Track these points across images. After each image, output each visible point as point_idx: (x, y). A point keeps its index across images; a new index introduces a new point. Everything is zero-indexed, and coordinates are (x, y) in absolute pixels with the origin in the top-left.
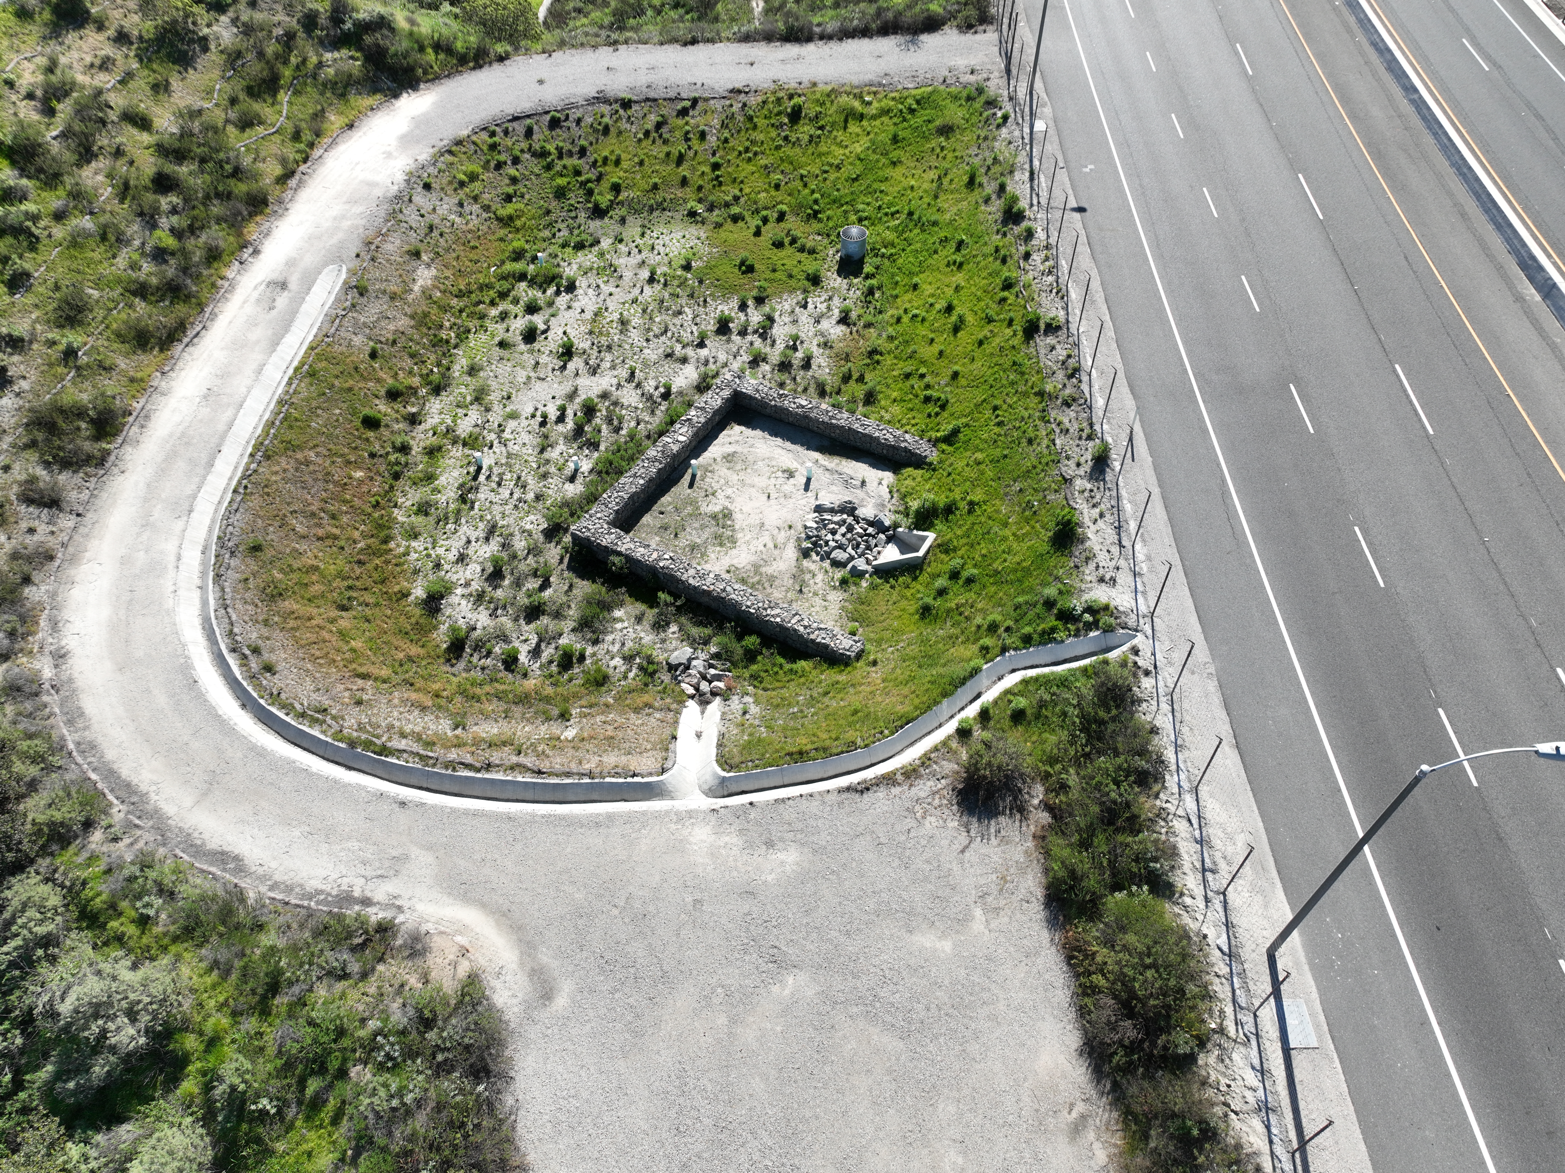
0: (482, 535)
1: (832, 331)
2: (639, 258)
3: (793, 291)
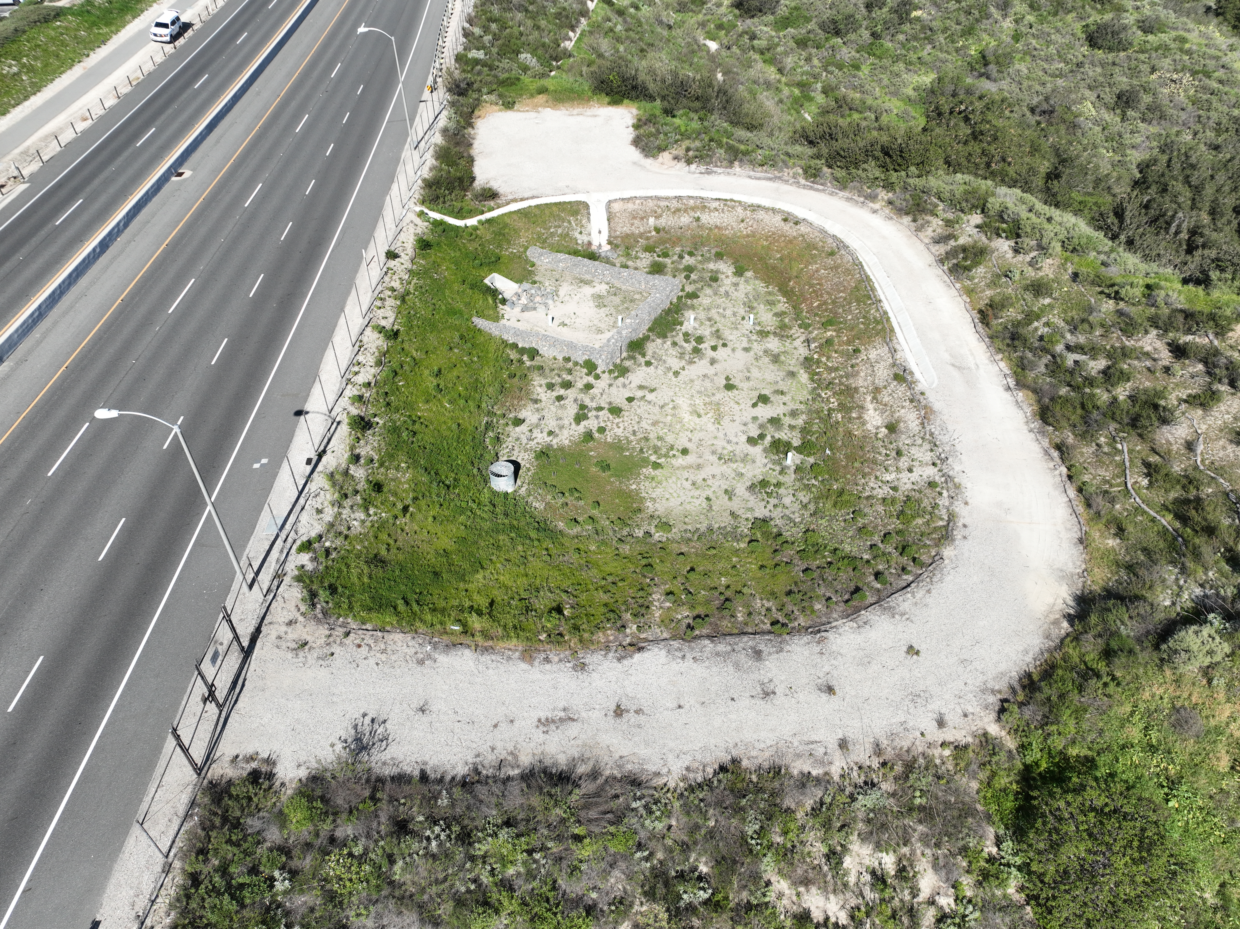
0: (730, 294)
1: (530, 413)
2: (702, 474)
3: (561, 449)
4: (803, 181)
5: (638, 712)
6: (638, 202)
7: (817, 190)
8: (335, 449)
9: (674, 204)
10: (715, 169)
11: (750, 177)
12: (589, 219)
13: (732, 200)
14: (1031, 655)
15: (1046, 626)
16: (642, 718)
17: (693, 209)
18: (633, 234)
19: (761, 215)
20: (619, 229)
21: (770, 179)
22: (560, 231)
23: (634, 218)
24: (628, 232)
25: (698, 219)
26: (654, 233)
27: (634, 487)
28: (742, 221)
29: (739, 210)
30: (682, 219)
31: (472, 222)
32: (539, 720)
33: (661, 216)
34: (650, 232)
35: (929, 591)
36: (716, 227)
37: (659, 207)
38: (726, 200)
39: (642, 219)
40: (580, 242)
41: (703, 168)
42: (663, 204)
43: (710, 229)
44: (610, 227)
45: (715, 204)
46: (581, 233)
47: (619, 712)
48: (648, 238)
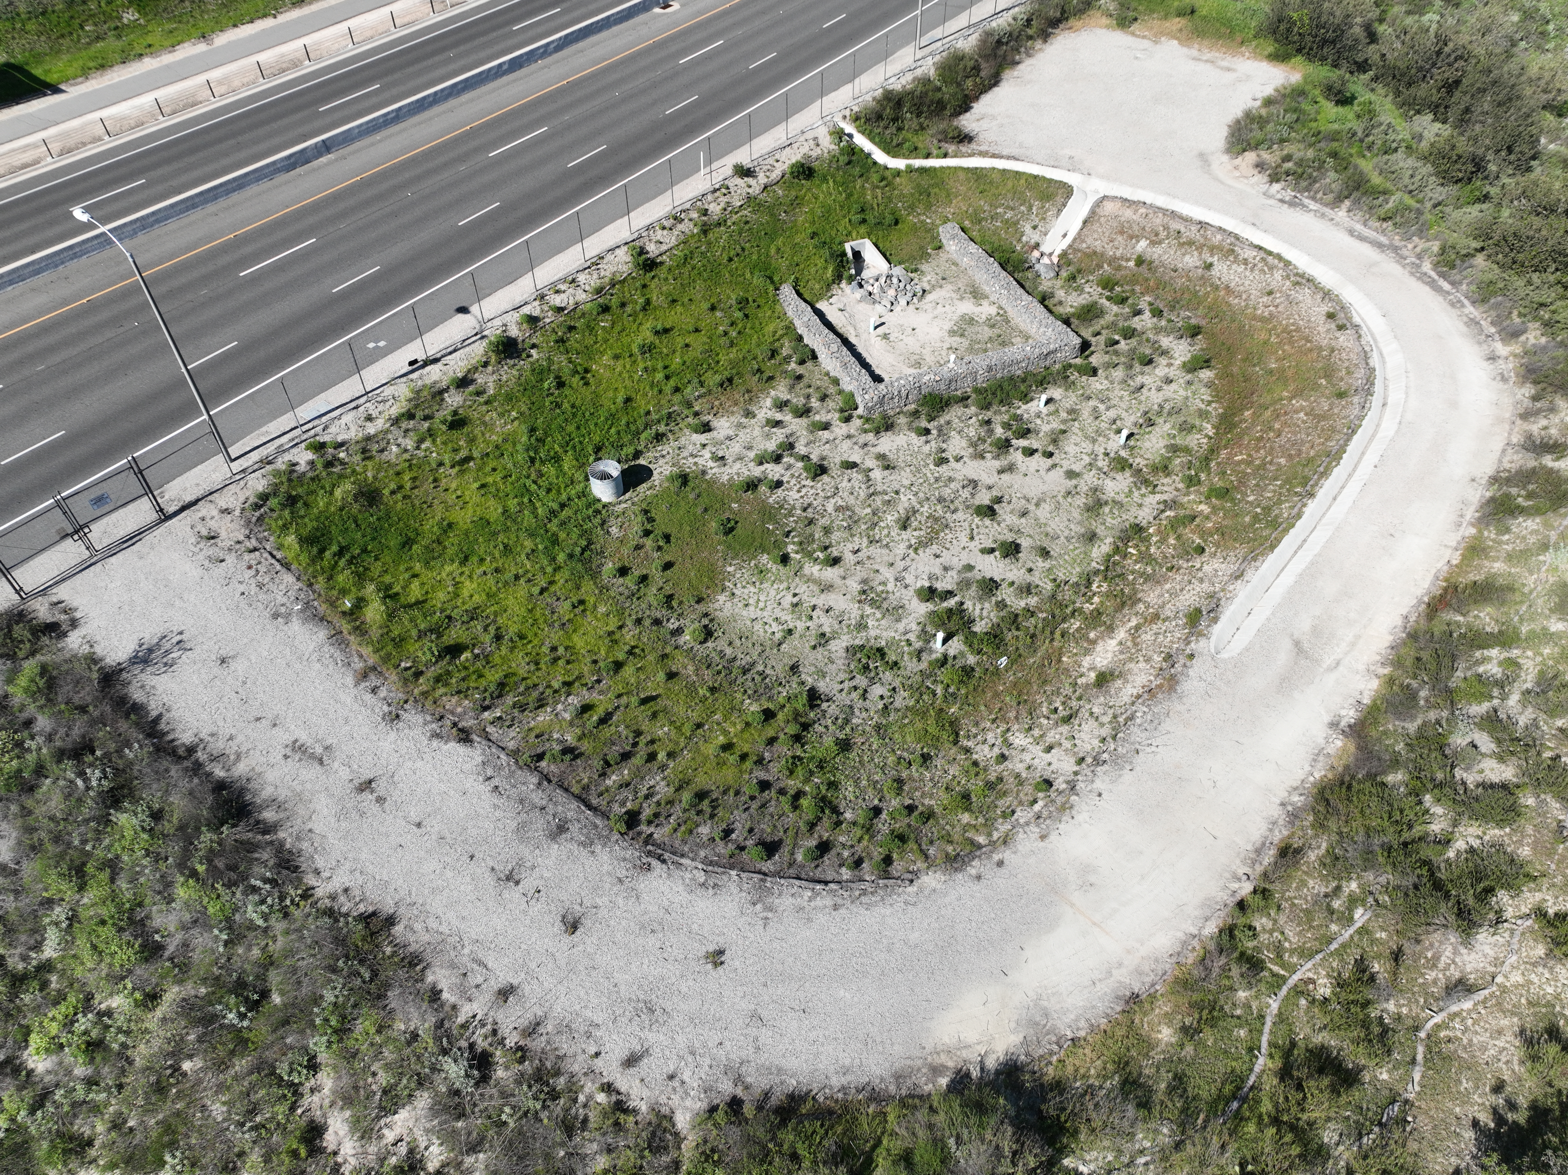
0: (1144, 390)
1: (727, 425)
3: (712, 483)
4: (1427, 267)
5: (380, 800)
6: (1143, 210)
7: (1438, 289)
8: (452, 363)
9: (1192, 233)
10: (1306, 201)
11: (1351, 232)
12: (1060, 211)
13: (1279, 257)
14: (844, 1081)
15: (919, 1063)
16: (375, 808)
17: (1212, 249)
18: (1102, 255)
19: (1304, 295)
20: (1089, 241)
21: (1380, 246)
22: (1009, 215)
23: (1122, 233)
24: (1099, 249)
25: (1209, 266)
26: (1132, 264)
27: (730, 569)
28: (1270, 293)
29: (1278, 275)
30: (1187, 258)
31: (899, 164)
32: (296, 741)
33: (1160, 242)
34: (1128, 260)
35: (836, 907)
36: (1227, 287)
37: (1166, 228)
38: (1270, 253)
39: (1131, 237)
40: (1024, 239)
41: (1289, 194)
42: (1175, 225)
43: (1217, 288)
44: (1079, 234)
45: (1249, 253)
46: (1035, 227)
47: (367, 786)
48: (1119, 268)
